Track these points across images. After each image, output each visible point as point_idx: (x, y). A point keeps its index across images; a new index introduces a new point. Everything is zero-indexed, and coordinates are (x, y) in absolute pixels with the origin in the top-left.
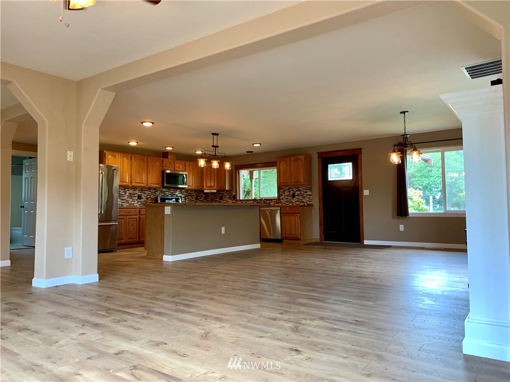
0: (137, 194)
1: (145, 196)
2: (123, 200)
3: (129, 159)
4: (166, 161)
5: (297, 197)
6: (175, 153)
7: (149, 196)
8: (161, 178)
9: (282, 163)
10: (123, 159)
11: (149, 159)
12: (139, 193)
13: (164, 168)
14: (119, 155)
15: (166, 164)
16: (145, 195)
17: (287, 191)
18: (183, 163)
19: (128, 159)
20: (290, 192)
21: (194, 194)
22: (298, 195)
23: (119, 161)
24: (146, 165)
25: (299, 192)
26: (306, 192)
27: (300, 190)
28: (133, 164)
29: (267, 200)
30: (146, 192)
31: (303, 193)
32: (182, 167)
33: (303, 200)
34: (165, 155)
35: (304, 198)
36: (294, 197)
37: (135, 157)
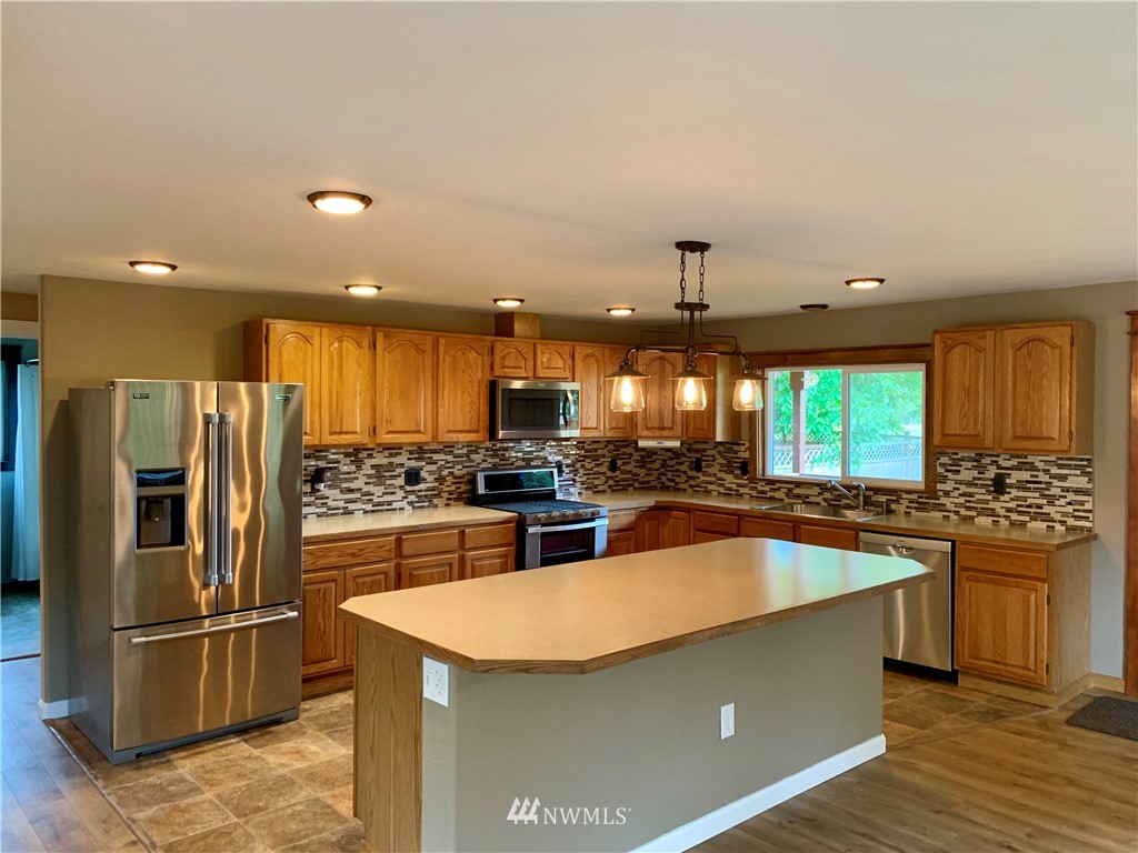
0: (402, 465)
1: (430, 472)
2: (350, 491)
3: (365, 344)
4: (503, 346)
5: (1015, 492)
6: (536, 317)
7: (445, 472)
8: (485, 409)
9: (956, 354)
10: (340, 348)
11: (442, 341)
12: (413, 464)
13: (498, 372)
14: (325, 330)
15: (504, 358)
16: (434, 467)
17: (969, 465)
18: (567, 349)
19: (359, 345)
20: (982, 469)
21: (605, 452)
22: (1022, 485)
23: (326, 358)
24: (428, 363)
25: (1026, 475)
26: (1063, 478)
27: (1032, 467)
28: (379, 363)
29: (877, 491)
30: (436, 457)
31: (1043, 477)
32: (560, 364)
33: (1046, 509)
34: (503, 324)
35: (1051, 500)
36: (1003, 493)
37: (386, 336)
